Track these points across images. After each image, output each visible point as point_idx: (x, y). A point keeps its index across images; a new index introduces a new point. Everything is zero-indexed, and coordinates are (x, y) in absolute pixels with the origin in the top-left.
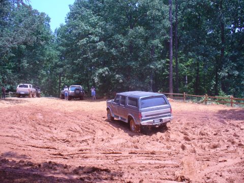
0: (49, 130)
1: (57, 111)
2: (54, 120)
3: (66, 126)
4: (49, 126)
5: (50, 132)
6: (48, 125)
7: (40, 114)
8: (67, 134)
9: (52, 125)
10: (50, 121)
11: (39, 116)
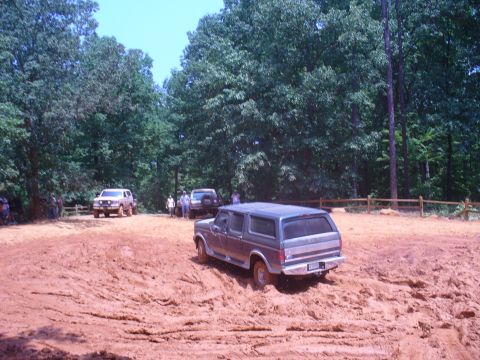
0: (140, 279)
1: (162, 241)
2: (154, 260)
3: (176, 271)
4: (141, 272)
5: (141, 284)
6: (139, 269)
7: (127, 248)
8: (176, 288)
9: (149, 270)
10: (147, 261)
11: (127, 252)
